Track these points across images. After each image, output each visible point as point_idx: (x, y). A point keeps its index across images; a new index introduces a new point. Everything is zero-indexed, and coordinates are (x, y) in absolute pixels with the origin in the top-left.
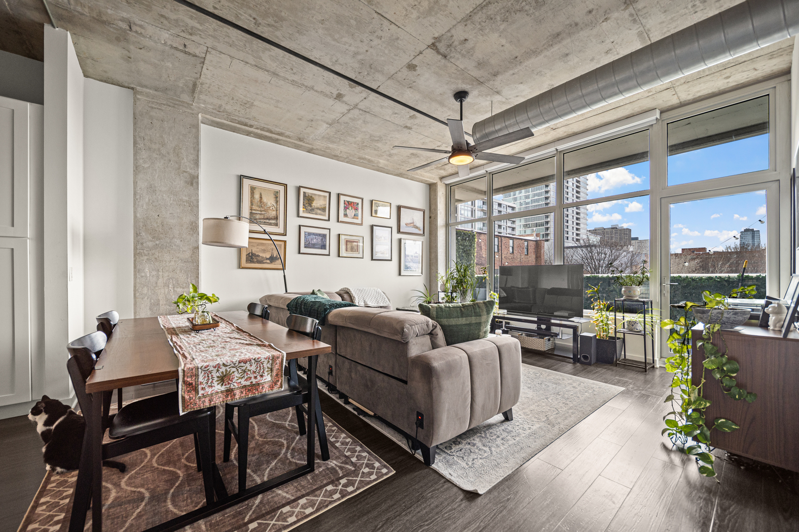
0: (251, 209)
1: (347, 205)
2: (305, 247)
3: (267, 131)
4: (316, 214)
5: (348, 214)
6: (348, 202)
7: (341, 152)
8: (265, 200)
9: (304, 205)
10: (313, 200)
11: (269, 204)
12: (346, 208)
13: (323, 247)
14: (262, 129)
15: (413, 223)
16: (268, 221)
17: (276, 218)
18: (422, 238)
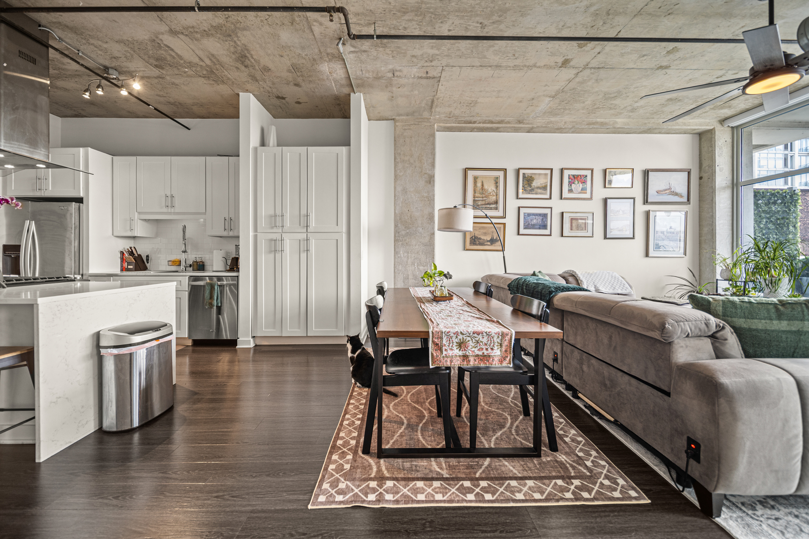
0: (474, 197)
1: (572, 179)
2: (525, 228)
3: (488, 123)
4: (536, 194)
5: (573, 189)
6: (574, 176)
7: (565, 123)
8: (486, 187)
9: (523, 186)
10: (533, 180)
11: (490, 190)
12: (570, 184)
13: (544, 227)
14: (484, 122)
15: (670, 189)
16: (488, 206)
17: (496, 202)
18: (685, 208)
